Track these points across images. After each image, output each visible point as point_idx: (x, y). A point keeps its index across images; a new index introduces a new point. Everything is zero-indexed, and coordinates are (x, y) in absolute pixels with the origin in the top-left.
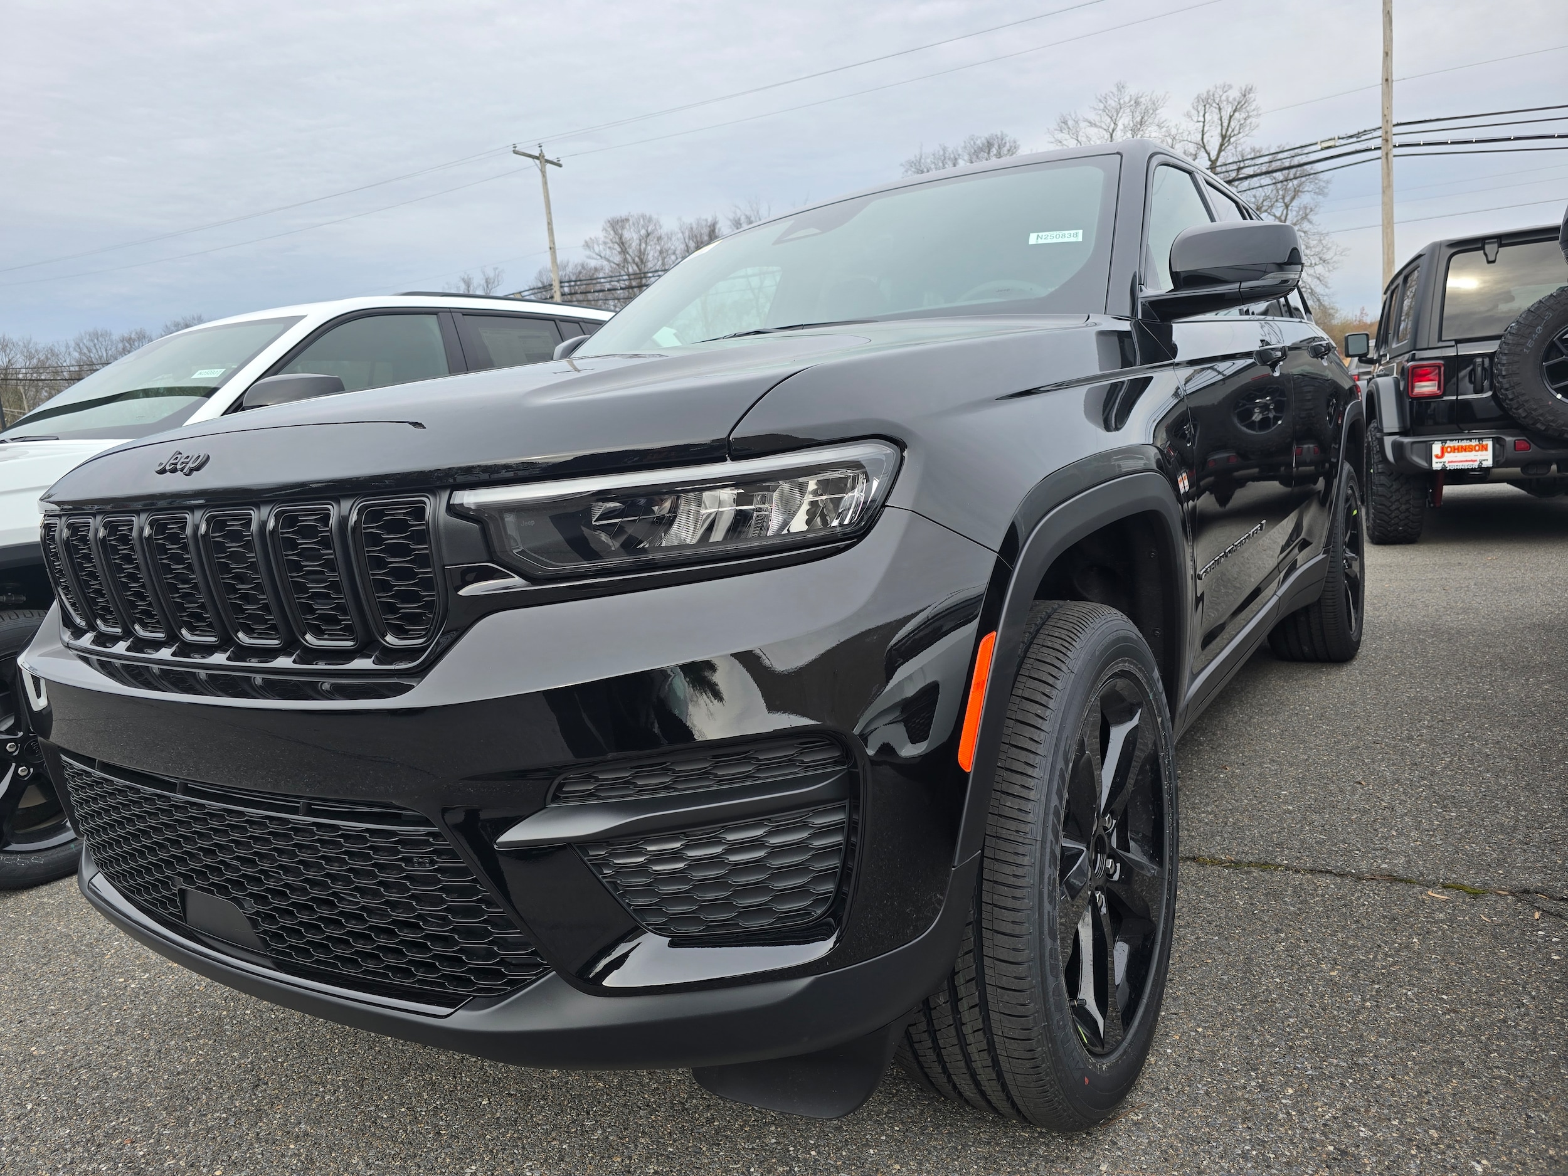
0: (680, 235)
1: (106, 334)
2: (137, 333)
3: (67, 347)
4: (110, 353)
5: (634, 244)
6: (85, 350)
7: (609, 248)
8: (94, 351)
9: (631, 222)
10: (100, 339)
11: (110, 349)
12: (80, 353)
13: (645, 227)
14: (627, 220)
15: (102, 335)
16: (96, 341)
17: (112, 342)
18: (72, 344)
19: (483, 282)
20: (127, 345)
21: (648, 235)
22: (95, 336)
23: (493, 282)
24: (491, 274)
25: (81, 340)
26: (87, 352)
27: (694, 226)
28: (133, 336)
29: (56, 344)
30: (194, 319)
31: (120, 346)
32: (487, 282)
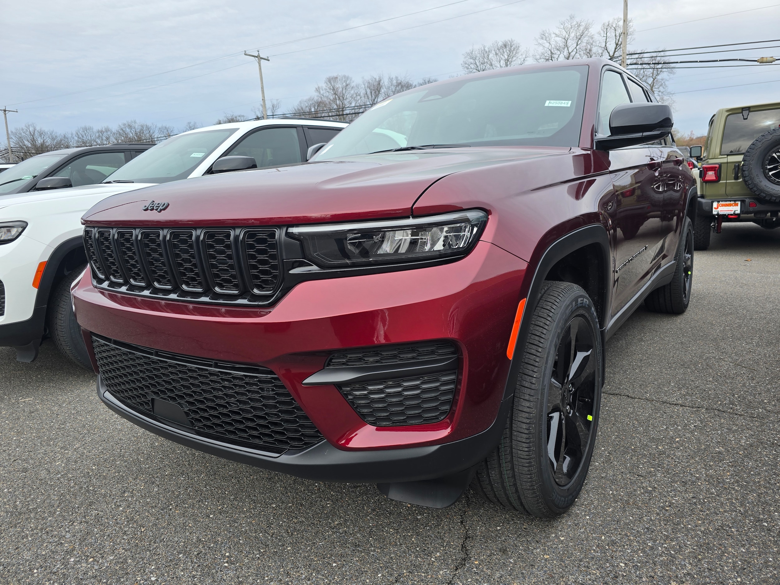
0: (363, 86)
1: (90, 129)
2: (105, 128)
3: (72, 134)
4: (92, 138)
5: (340, 90)
6: (81, 136)
7: (328, 92)
8: (85, 137)
9: (338, 79)
10: (88, 131)
11: (93, 136)
12: (78, 138)
13: (345, 81)
14: (337, 78)
15: (88, 129)
16: (86, 132)
17: (93, 133)
18: (74, 133)
19: (271, 107)
20: (100, 134)
21: (347, 85)
22: (85, 129)
23: (276, 107)
24: (275, 103)
25: (79, 131)
26: (81, 137)
27: (370, 81)
28: (103, 130)
29: (67, 133)
30: (132, 122)
31: (97, 134)
32: (273, 106)
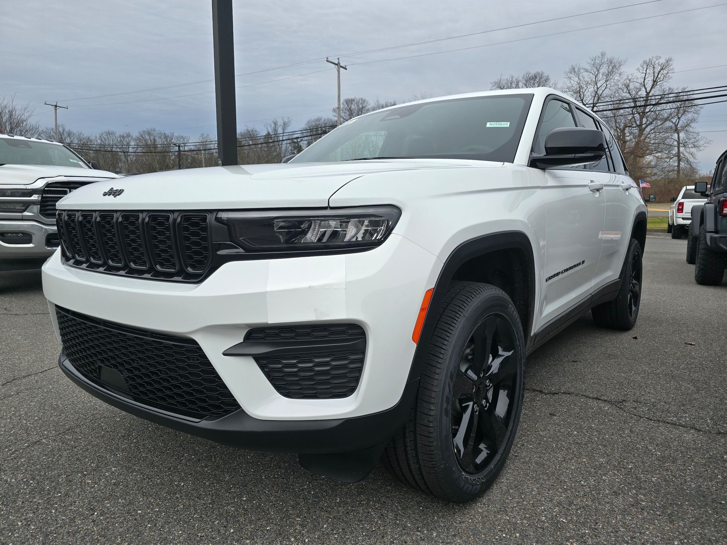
1: (113, 133)
3: (96, 137)
4: (114, 142)
6: (103, 140)
8: (107, 140)
10: (111, 135)
11: (115, 140)
12: (101, 141)
15: (111, 134)
16: (109, 136)
17: (116, 137)
18: (98, 136)
20: (122, 139)
22: (109, 133)
25: (102, 135)
26: (104, 141)
29: (91, 136)
30: (151, 130)
31: (119, 139)
